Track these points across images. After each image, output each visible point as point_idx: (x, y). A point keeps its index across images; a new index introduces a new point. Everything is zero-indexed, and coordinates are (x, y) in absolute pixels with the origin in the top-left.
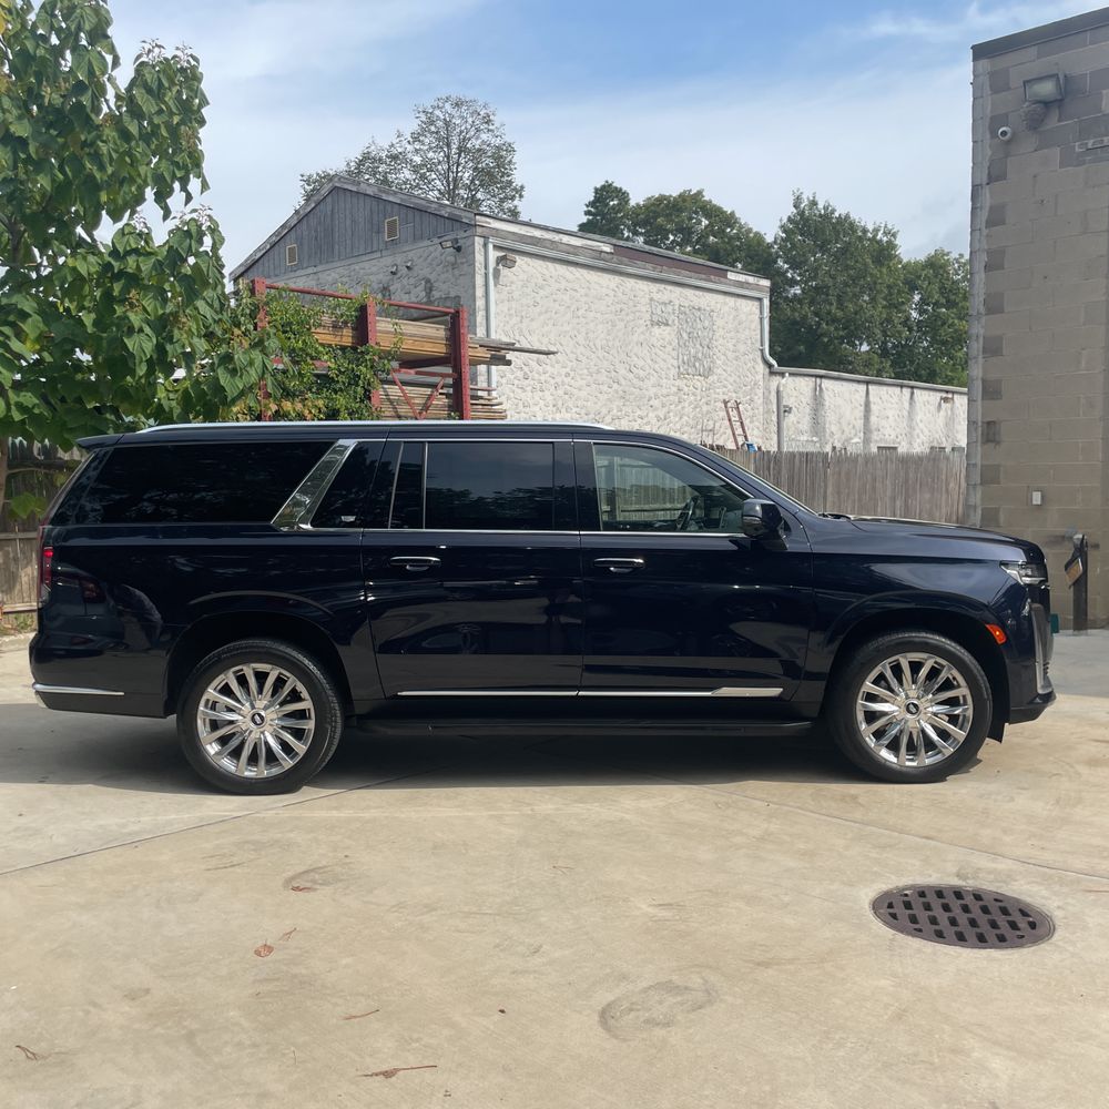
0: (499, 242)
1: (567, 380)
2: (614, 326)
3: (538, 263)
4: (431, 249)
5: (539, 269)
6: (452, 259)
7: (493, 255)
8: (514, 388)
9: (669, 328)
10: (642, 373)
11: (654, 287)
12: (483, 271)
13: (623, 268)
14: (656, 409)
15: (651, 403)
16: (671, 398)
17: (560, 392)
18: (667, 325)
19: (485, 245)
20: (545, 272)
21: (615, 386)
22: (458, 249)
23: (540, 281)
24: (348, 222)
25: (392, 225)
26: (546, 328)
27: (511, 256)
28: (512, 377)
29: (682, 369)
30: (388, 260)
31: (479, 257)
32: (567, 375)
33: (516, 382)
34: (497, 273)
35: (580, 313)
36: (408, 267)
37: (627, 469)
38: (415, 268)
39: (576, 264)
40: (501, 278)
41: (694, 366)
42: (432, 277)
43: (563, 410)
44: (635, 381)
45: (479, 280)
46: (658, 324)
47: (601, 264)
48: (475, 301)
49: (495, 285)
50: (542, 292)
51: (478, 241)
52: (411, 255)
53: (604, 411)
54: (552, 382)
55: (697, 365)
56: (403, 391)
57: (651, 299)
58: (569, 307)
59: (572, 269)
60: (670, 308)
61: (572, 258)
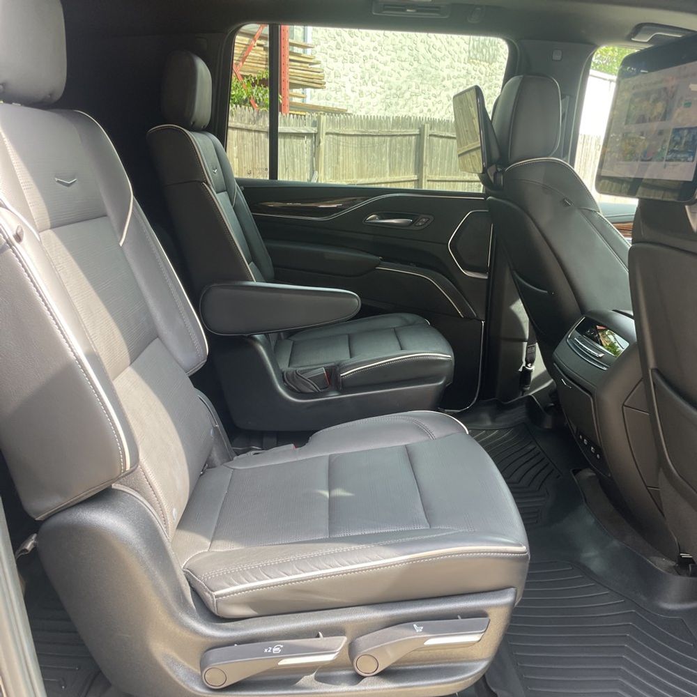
1: (375, 54)
8: (327, 57)
10: (439, 55)
14: (448, 89)
16: (461, 80)
17: (368, 66)
21: (416, 64)
28: (326, 46)
29: (471, 54)
32: (375, 49)
33: (329, 51)
37: (435, 139)
41: (482, 52)
44: (433, 61)
53: (405, 87)
54: (362, 54)
55: (484, 51)
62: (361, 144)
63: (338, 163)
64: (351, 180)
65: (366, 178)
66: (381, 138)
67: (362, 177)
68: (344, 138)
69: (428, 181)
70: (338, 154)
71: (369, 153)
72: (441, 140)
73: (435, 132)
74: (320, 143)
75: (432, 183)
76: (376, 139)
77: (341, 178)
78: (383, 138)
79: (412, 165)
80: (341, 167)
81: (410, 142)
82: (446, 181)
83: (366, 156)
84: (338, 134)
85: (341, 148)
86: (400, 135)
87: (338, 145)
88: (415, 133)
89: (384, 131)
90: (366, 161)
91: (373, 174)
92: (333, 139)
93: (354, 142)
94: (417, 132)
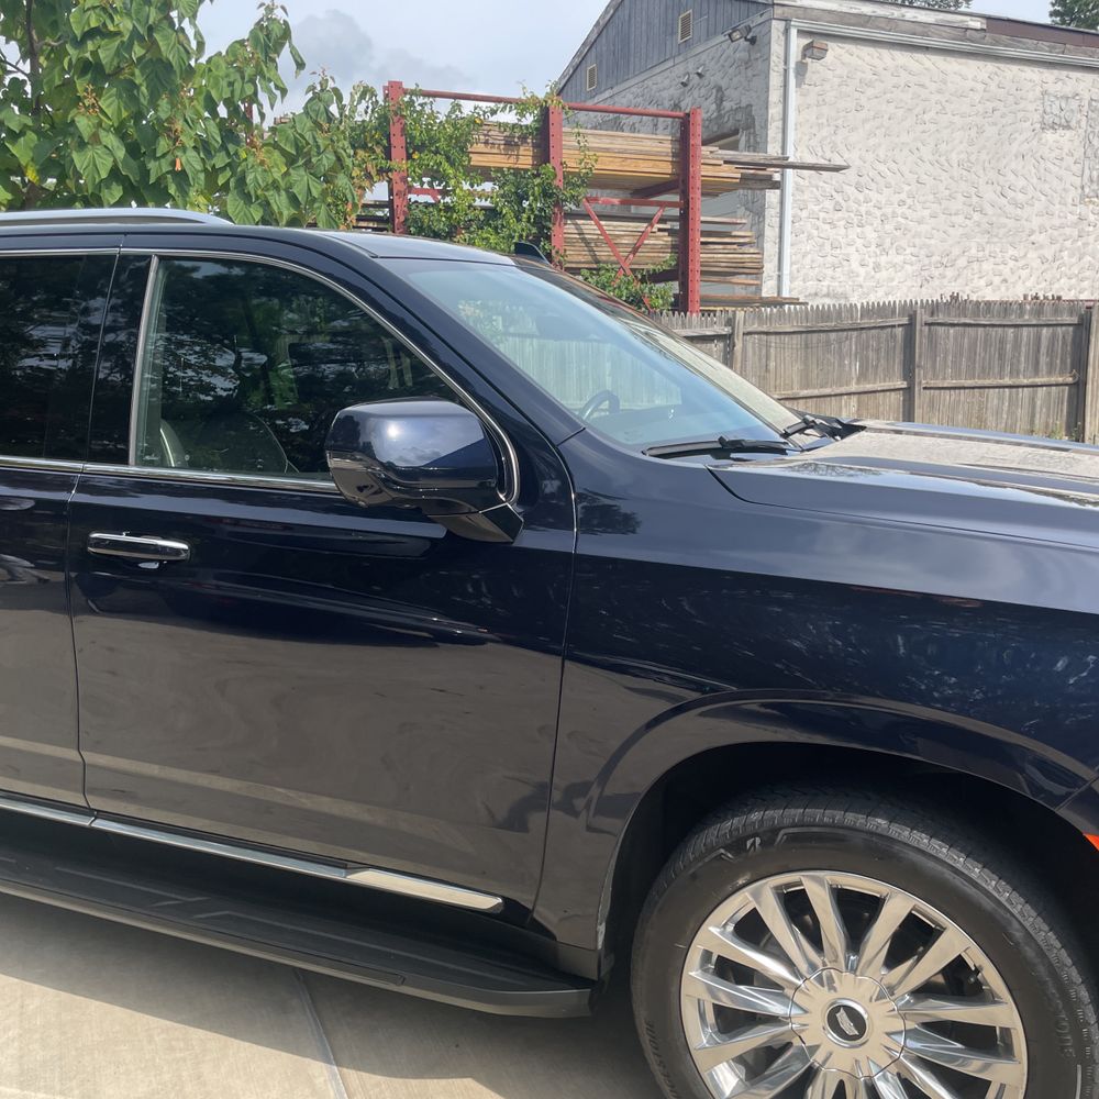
0: (806, 26)
1: (900, 211)
2: (981, 131)
3: (866, 52)
4: (724, 46)
5: (867, 58)
6: (744, 55)
7: (797, 44)
8: (819, 223)
9: (1068, 133)
10: (1021, 197)
11: (1049, 75)
12: (782, 66)
13: (1001, 50)
14: (1041, 247)
15: (1032, 238)
16: (1068, 231)
17: (889, 227)
18: (1068, 127)
19: (787, 31)
20: (876, 62)
21: (976, 216)
22: (753, 41)
23: (869, 76)
24: (644, 27)
25: (686, 21)
26: (872, 141)
27: (820, 42)
28: (816, 208)
29: (1087, 190)
30: (680, 69)
31: (776, 48)
32: (902, 203)
33: (822, 215)
34: (801, 69)
35: (927, 118)
36: (699, 74)
38: (708, 75)
39: (926, 49)
40: (808, 75)
42: (723, 84)
43: (892, 252)
44: (1010, 209)
45: (775, 80)
46: (1054, 126)
47: (965, 46)
48: (767, 108)
49: (798, 85)
50: (870, 92)
51: (777, 27)
52: (704, 57)
54: (878, 213)
56: (600, 227)
57: (1045, 93)
58: (909, 109)
59: (919, 56)
60: (1074, 104)
61: (918, 40)
62: (806, 345)
63: (767, 370)
64: (789, 392)
65: (815, 388)
66: (840, 333)
67: (807, 387)
68: (778, 337)
69: (925, 388)
70: (768, 358)
71: (820, 353)
72: (952, 331)
73: (941, 318)
74: (734, 346)
75: (937, 392)
76: (833, 336)
77: (772, 389)
78: (845, 333)
79: (898, 368)
80: (772, 375)
81: (893, 337)
82: (964, 388)
83: (815, 360)
84: (767, 333)
85: (772, 351)
86: (875, 328)
87: (768, 347)
88: (901, 323)
89: (847, 323)
90: (815, 366)
91: (827, 383)
92: (759, 340)
93: (794, 342)
94: (905, 320)
